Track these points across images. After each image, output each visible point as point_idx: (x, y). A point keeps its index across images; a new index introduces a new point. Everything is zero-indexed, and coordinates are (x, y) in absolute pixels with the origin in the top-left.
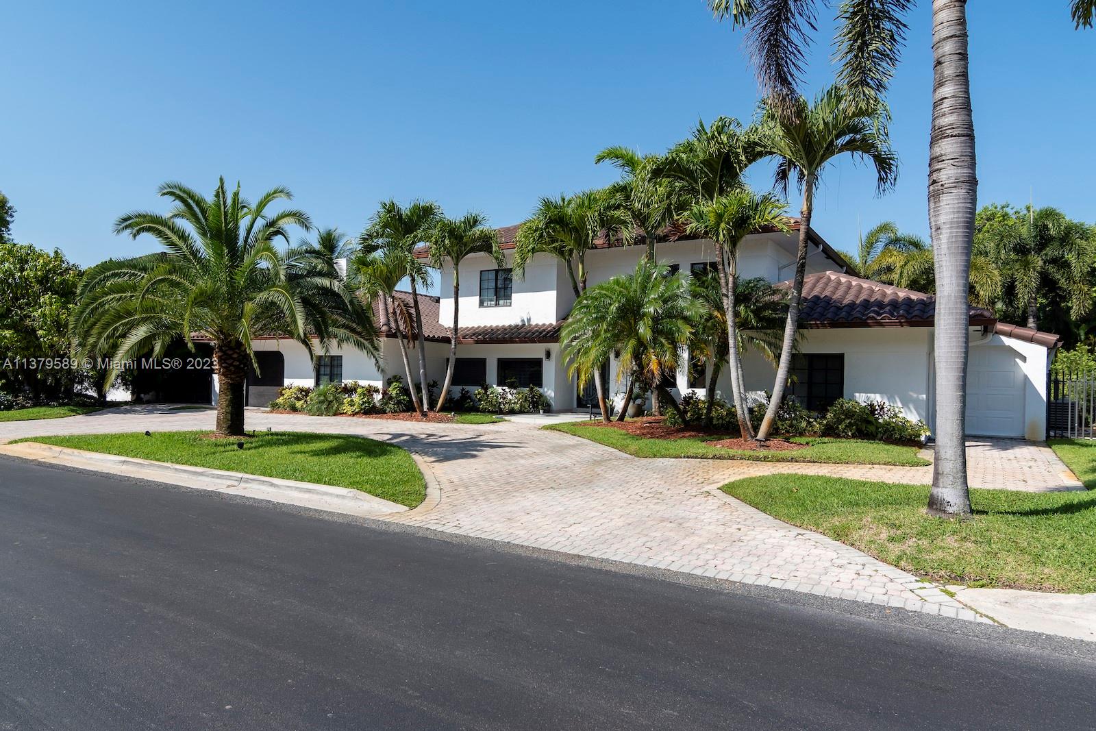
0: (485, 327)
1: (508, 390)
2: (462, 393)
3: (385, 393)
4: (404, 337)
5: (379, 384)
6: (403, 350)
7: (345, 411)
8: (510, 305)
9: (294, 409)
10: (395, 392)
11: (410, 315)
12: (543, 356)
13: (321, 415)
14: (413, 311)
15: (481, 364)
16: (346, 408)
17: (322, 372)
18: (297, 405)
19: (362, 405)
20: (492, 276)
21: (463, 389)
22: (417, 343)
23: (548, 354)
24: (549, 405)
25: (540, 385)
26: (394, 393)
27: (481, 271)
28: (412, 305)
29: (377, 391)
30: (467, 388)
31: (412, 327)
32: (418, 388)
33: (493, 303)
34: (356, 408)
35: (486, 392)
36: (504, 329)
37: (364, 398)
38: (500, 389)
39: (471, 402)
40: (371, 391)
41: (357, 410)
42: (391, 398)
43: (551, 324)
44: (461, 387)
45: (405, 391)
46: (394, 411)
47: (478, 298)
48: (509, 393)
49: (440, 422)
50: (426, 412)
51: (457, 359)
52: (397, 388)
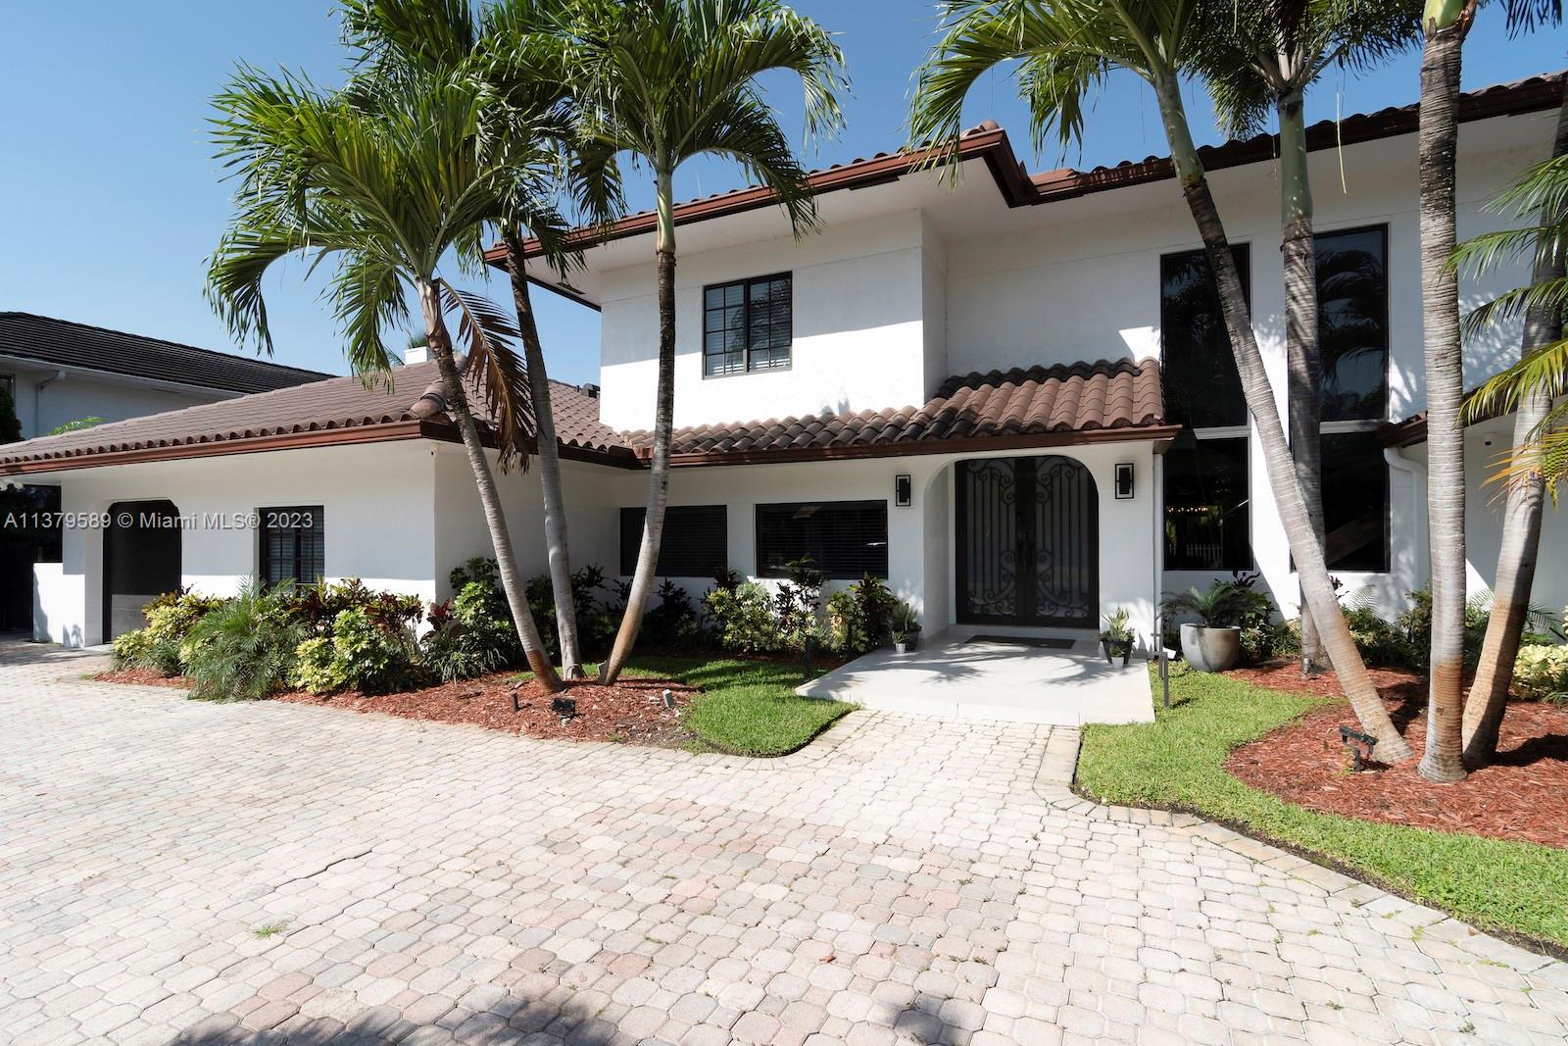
0: (721, 426)
1: (794, 588)
2: (665, 597)
3: (439, 616)
4: (485, 436)
5: (426, 592)
6: (479, 474)
7: (299, 684)
8: (789, 366)
9: (172, 668)
10: (471, 612)
11: (507, 359)
12: (887, 493)
13: (221, 696)
14: (517, 346)
15: (714, 519)
16: (306, 673)
17: (276, 552)
18: (182, 654)
19: (351, 664)
20: (736, 296)
21: (668, 586)
22: (535, 460)
23: (904, 490)
24: (916, 628)
25: (884, 574)
26: (468, 616)
27: (707, 288)
28: (514, 324)
29: (413, 610)
31: (517, 402)
32: (538, 594)
33: (743, 365)
35: (733, 594)
36: (779, 427)
37: (357, 641)
38: (771, 587)
39: (692, 618)
40: (393, 612)
41: (338, 681)
42: (459, 629)
43: (913, 411)
45: (497, 604)
46: (469, 671)
47: (699, 355)
48: (797, 597)
49: (624, 741)
50: (569, 685)
51: (668, 509)
52: (476, 598)
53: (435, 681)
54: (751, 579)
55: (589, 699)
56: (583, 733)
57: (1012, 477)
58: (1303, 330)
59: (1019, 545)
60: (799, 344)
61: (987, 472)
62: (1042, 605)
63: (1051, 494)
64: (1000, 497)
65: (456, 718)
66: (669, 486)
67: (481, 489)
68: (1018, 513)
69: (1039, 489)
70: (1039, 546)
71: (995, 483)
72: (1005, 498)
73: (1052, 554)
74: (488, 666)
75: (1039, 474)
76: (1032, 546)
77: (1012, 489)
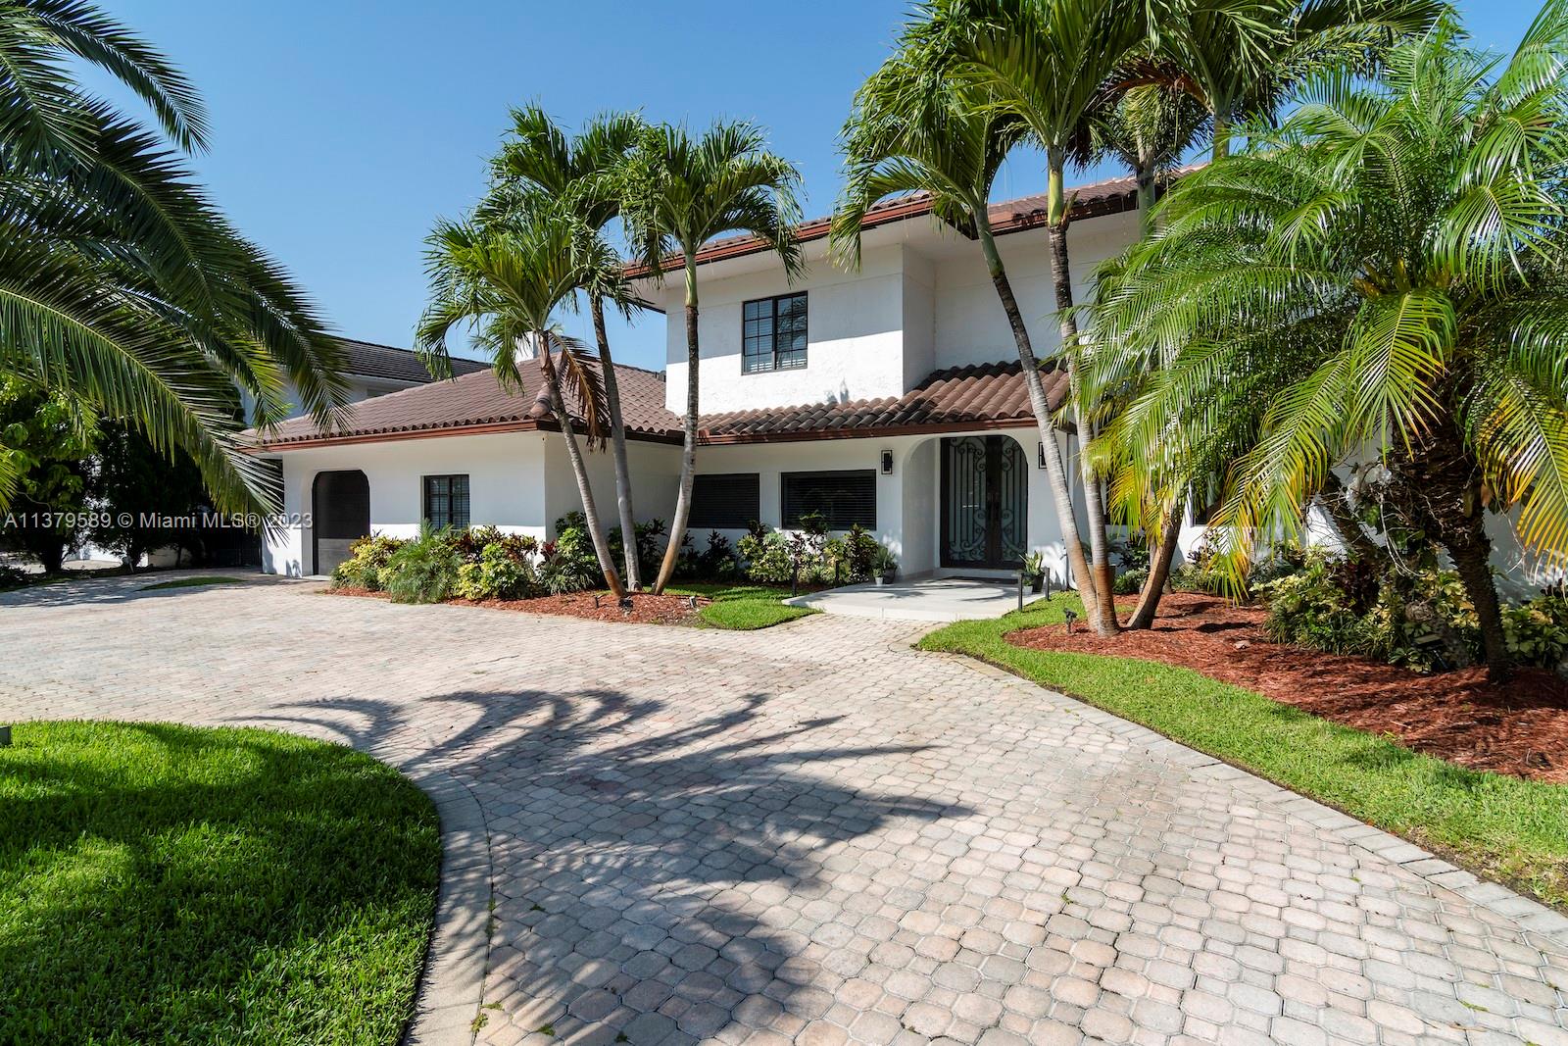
0: (755, 411)
1: (805, 537)
2: (712, 543)
3: (548, 551)
4: (578, 427)
5: (539, 534)
6: (573, 455)
7: (461, 593)
8: (805, 366)
9: (373, 586)
10: (570, 548)
11: (591, 378)
12: (876, 464)
13: (412, 601)
14: (598, 369)
15: (749, 484)
16: (464, 586)
17: (435, 508)
18: (379, 577)
19: (493, 580)
20: (767, 310)
21: (715, 536)
22: (610, 442)
23: (887, 460)
24: (893, 567)
25: (872, 525)
26: (567, 551)
27: (745, 303)
28: (596, 354)
29: (531, 546)
30: (722, 532)
31: (597, 404)
32: (614, 538)
33: (770, 364)
34: (482, 586)
35: (761, 541)
36: (795, 413)
37: (497, 565)
38: (788, 536)
39: (731, 560)
40: (518, 548)
41: (486, 591)
42: (561, 561)
43: (893, 400)
44: (710, 531)
45: (586, 545)
46: (569, 588)
47: (740, 355)
48: (807, 543)
49: (661, 624)
50: (632, 594)
51: (696, 477)
52: (573, 539)
53: (547, 593)
54: (776, 529)
55: (643, 601)
56: (637, 619)
57: (984, 450)
59: (988, 506)
60: (814, 349)
61: (965, 446)
63: (1013, 465)
64: (974, 467)
67: (575, 464)
68: (989, 480)
69: (1004, 459)
70: (1003, 506)
71: (971, 455)
72: (978, 467)
73: (1013, 513)
74: (581, 585)
75: (1005, 448)
76: (998, 505)
77: (984, 460)
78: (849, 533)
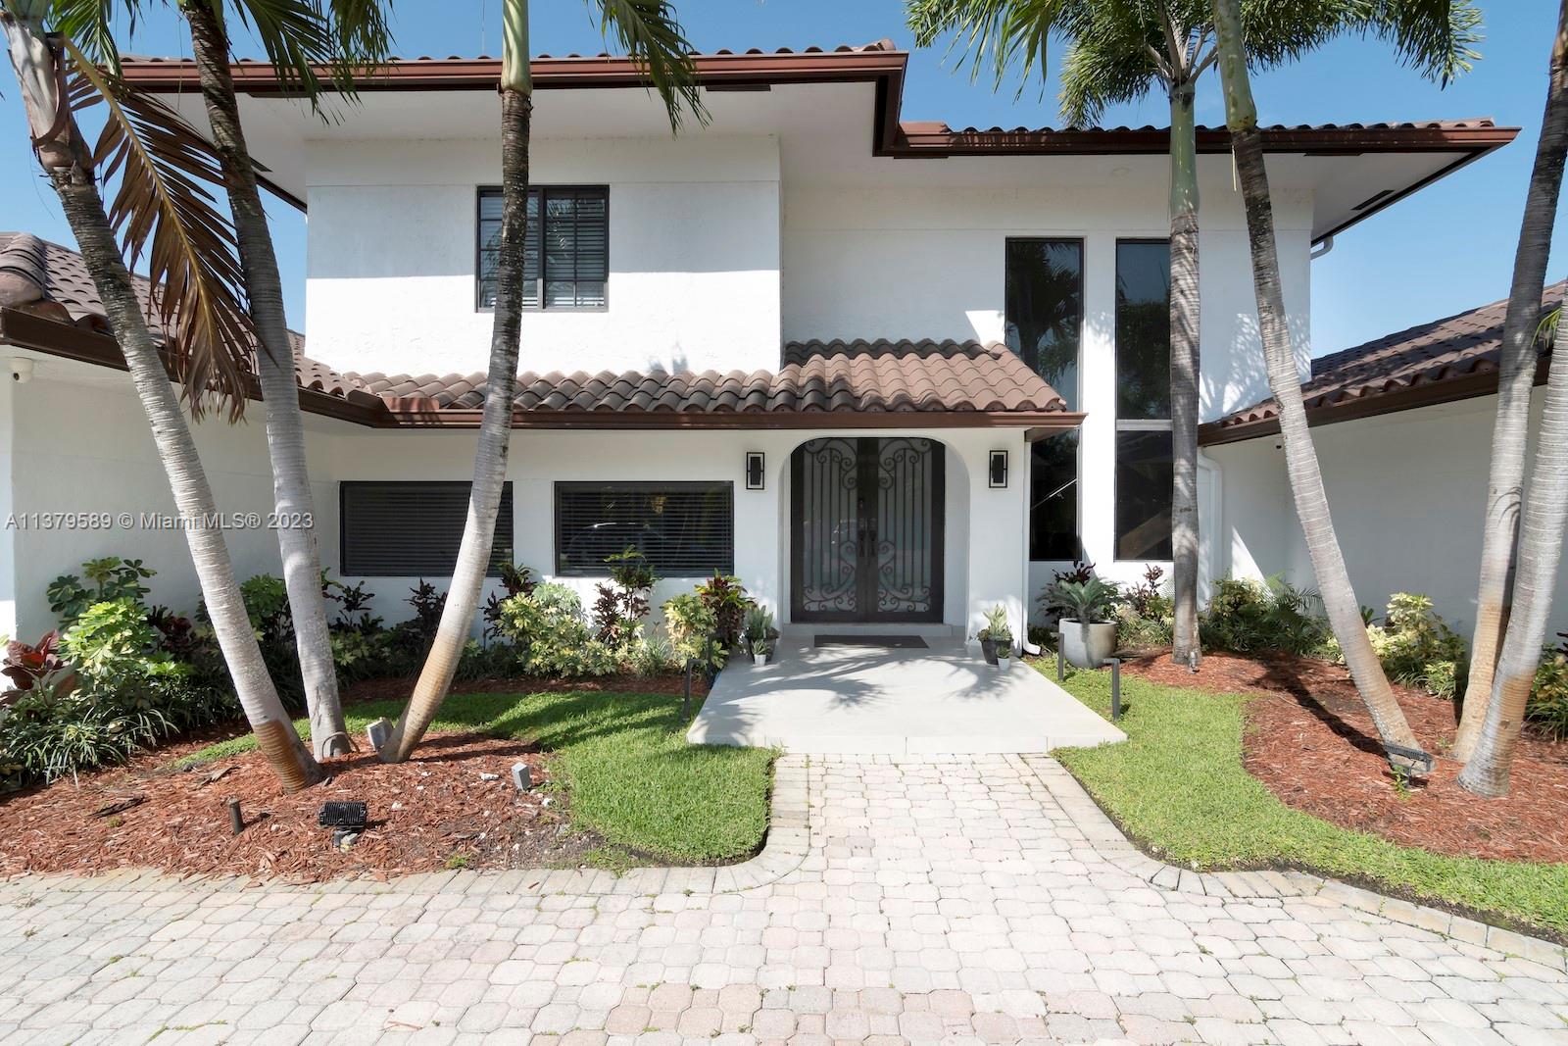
1: (618, 590)
3: (28, 663)
8: (604, 307)
10: (103, 652)
23: (755, 470)
26: (95, 660)
27: (482, 190)
33: (536, 300)
46: (104, 757)
47: (472, 278)
48: (621, 603)
49: (474, 864)
50: (329, 770)
52: (112, 629)
53: (31, 783)
54: (550, 579)
55: (379, 791)
56: (392, 862)
57: (853, 459)
58: (1189, 325)
59: (861, 535)
60: (616, 281)
61: (826, 453)
62: (883, 599)
63: (894, 480)
64: (841, 481)
65: (101, 860)
66: (509, 452)
68: (860, 499)
69: (882, 473)
70: (881, 536)
71: (836, 467)
72: (846, 482)
73: (894, 545)
74: (141, 741)
75: (882, 460)
76: (874, 535)
77: (853, 473)
78: (704, 582)
